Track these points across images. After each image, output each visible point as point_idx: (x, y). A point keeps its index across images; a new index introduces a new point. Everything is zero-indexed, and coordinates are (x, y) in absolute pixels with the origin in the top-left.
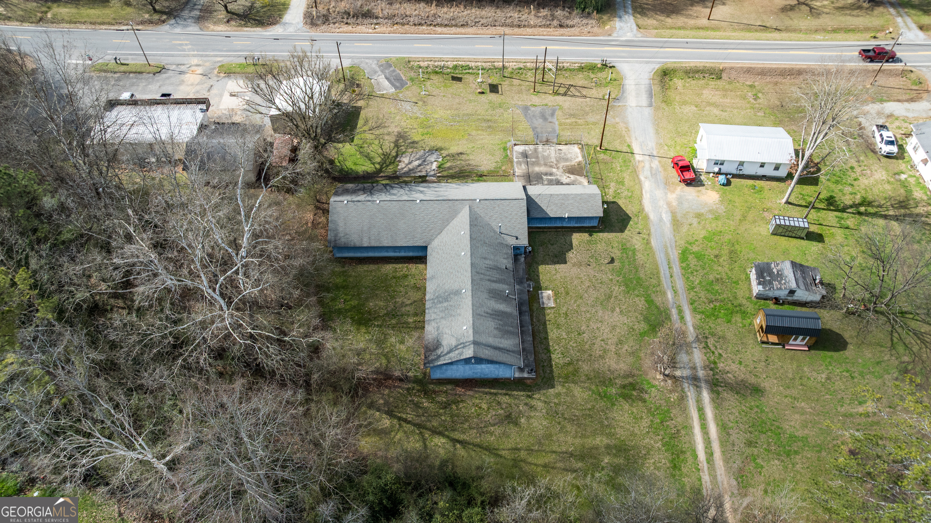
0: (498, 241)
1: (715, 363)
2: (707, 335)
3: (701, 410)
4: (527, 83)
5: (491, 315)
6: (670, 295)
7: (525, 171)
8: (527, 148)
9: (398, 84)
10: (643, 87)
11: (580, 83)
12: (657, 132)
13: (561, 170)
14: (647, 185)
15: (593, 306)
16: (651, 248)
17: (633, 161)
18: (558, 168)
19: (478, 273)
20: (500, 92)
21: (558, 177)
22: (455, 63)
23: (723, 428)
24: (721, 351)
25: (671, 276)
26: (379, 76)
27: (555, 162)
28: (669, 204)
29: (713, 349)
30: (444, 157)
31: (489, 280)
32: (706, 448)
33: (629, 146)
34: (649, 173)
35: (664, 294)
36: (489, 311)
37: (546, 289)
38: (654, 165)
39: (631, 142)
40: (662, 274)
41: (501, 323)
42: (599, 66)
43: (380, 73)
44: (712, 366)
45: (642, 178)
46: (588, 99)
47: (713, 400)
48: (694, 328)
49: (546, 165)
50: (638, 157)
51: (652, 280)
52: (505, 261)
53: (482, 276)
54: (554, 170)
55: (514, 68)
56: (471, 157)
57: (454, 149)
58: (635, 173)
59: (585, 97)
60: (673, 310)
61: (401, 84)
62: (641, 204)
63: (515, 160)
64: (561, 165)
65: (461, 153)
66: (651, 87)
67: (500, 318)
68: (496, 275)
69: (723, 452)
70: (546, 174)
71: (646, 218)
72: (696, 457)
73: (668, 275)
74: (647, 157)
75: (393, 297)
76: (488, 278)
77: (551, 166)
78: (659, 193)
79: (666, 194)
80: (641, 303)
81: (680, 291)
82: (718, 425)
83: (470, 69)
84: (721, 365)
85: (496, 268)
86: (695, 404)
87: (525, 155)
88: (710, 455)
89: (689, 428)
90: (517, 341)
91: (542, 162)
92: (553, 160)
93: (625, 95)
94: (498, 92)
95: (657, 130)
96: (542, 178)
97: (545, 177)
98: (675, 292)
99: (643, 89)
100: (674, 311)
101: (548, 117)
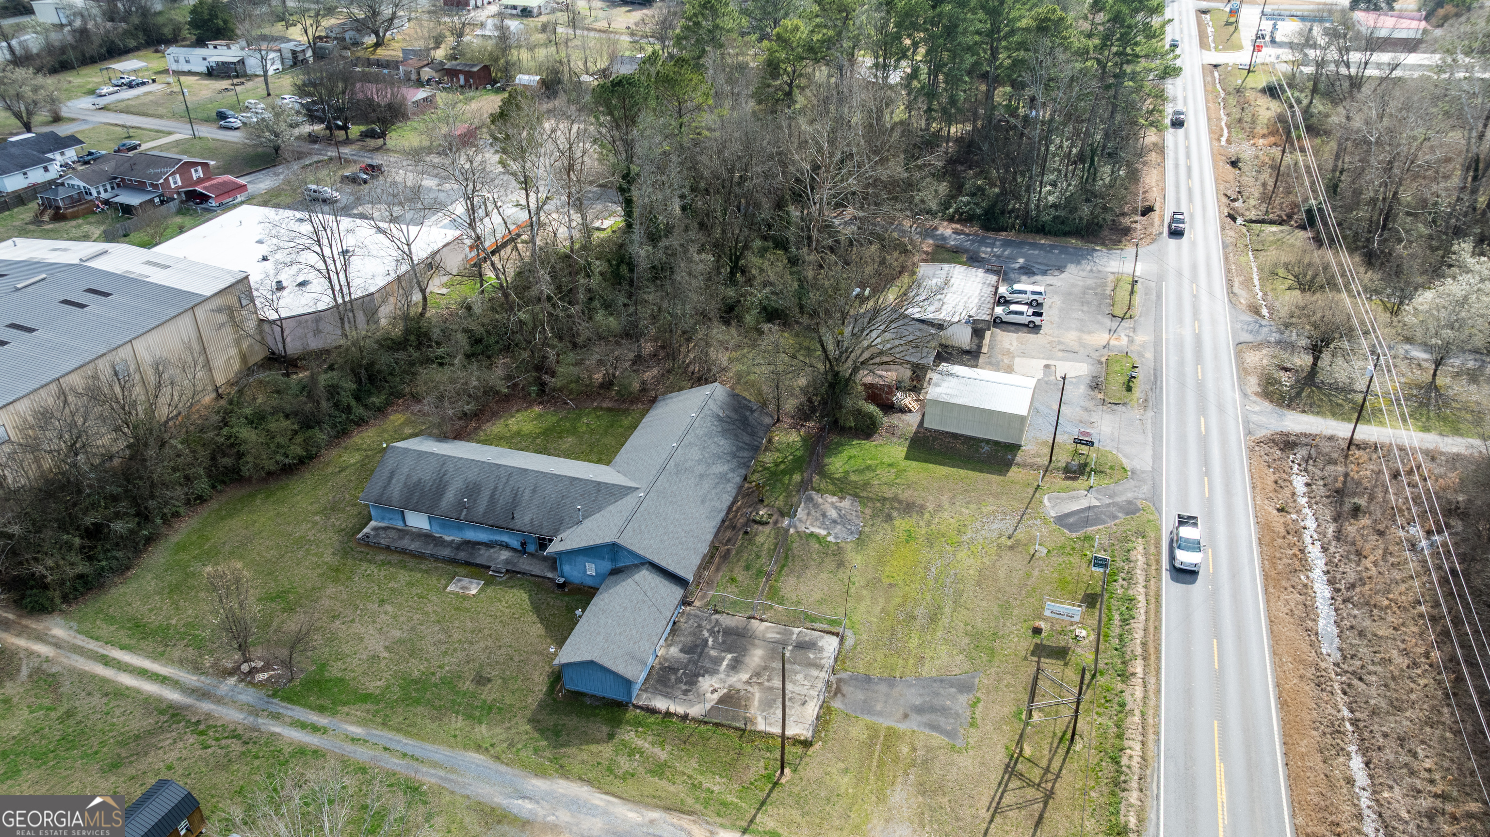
0: (567, 519)
1: (202, 733)
2: (250, 746)
3: (163, 680)
5: (441, 478)
6: (356, 730)
7: (757, 636)
8: (825, 654)
13: (739, 686)
18: (747, 683)
19: (510, 475)
20: (1034, 659)
21: (722, 676)
23: (119, 693)
24: (209, 751)
25: (385, 749)
26: (1098, 499)
27: (766, 684)
29: (223, 742)
30: (837, 544)
31: (496, 488)
32: (119, 662)
35: (363, 724)
36: (446, 478)
40: (400, 737)
41: (426, 489)
43: (1109, 501)
44: (202, 727)
45: (655, 815)
46: (986, 815)
47: (160, 700)
48: (273, 734)
49: (765, 668)
51: (401, 718)
52: (527, 519)
53: (504, 480)
54: (744, 676)
56: (824, 575)
57: (855, 558)
58: (677, 809)
59: (997, 810)
60: (326, 721)
61: (1071, 524)
63: (796, 630)
64: (756, 692)
65: (840, 565)
67: (434, 488)
68: (503, 500)
69: (94, 676)
70: (737, 661)
72: (124, 648)
73: (393, 746)
76: (501, 487)
77: (756, 675)
80: (373, 685)
81: (349, 747)
82: (128, 688)
83: (1125, 621)
84: (191, 739)
85: (515, 504)
86: (176, 678)
87: (806, 646)
88: (109, 662)
89: (159, 656)
90: (394, 503)
94: (1034, 654)
96: (729, 651)
97: (729, 656)
98: (354, 740)
100: (322, 720)
101: (926, 718)
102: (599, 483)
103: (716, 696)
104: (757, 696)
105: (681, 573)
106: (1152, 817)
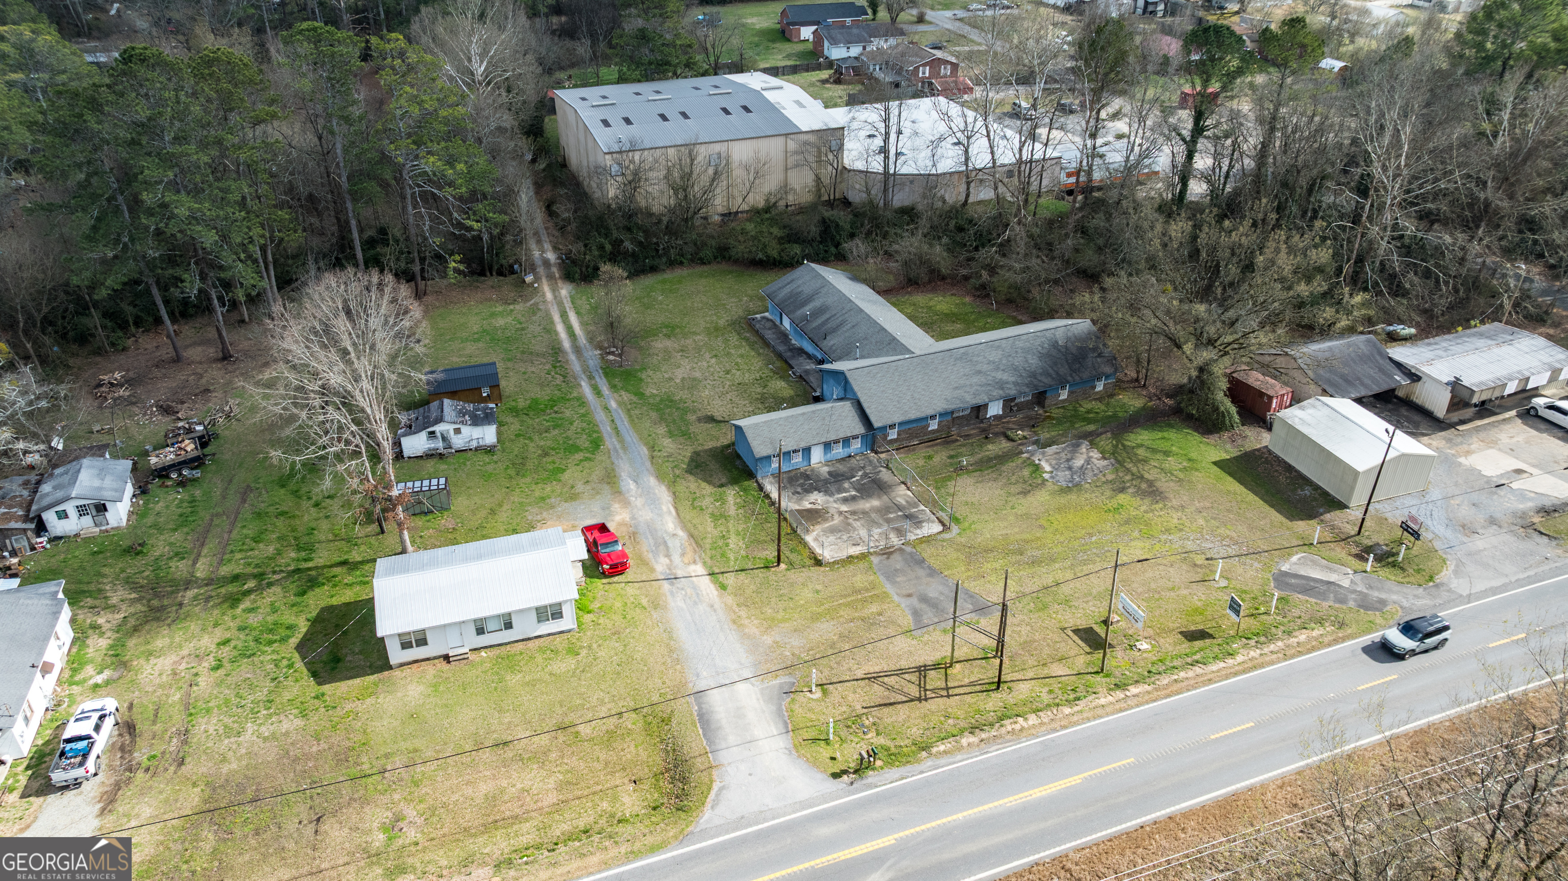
0: (853, 353)
1: (555, 367)
2: (563, 384)
3: (572, 335)
5: (813, 295)
6: (613, 404)
7: (893, 494)
8: (917, 532)
9: (1294, 581)
10: (732, 739)
11: (903, 712)
12: (669, 632)
13: (832, 511)
14: (670, 524)
16: (645, 444)
17: (708, 560)
18: (841, 513)
19: (851, 310)
21: (831, 499)
23: (549, 331)
24: (547, 376)
25: (612, 420)
26: (1353, 583)
27: (851, 520)
28: (626, 503)
29: (557, 376)
30: (1045, 481)
31: (834, 315)
32: (567, 318)
33: (723, 587)
34: (670, 544)
35: (620, 404)
36: (816, 296)
38: (664, 561)
39: (720, 596)
40: (626, 420)
41: (798, 299)
43: (1361, 588)
44: (558, 364)
45: (681, 533)
46: (860, 674)
47: (559, 343)
48: (579, 384)
49: (865, 513)
50: (699, 569)
51: (640, 412)
52: (831, 342)
53: (844, 312)
54: (844, 508)
56: (999, 492)
57: (1042, 497)
58: (696, 539)
59: (872, 678)
61: (1288, 584)
62: (674, 493)
63: (923, 508)
64: (837, 520)
65: (1023, 494)
66: (710, 742)
67: (803, 300)
68: (831, 324)
69: (550, 318)
70: (854, 498)
71: (660, 477)
72: (578, 313)
73: (617, 421)
74: (680, 573)
76: (838, 315)
77: (853, 513)
78: (645, 515)
79: (633, 518)
80: (651, 390)
81: (599, 410)
82: (555, 331)
84: (547, 367)
85: (834, 330)
86: (578, 337)
87: (913, 520)
88: (564, 316)
89: (585, 325)
91: (873, 515)
92: (857, 524)
93: (774, 708)
94: (1075, 630)
95: (671, 638)
96: (858, 490)
97: (853, 493)
98: (606, 409)
99: (729, 736)
100: (606, 391)
101: (921, 606)
102: (894, 339)
103: (810, 506)
104: (834, 522)
105: (873, 419)
106: (959, 757)
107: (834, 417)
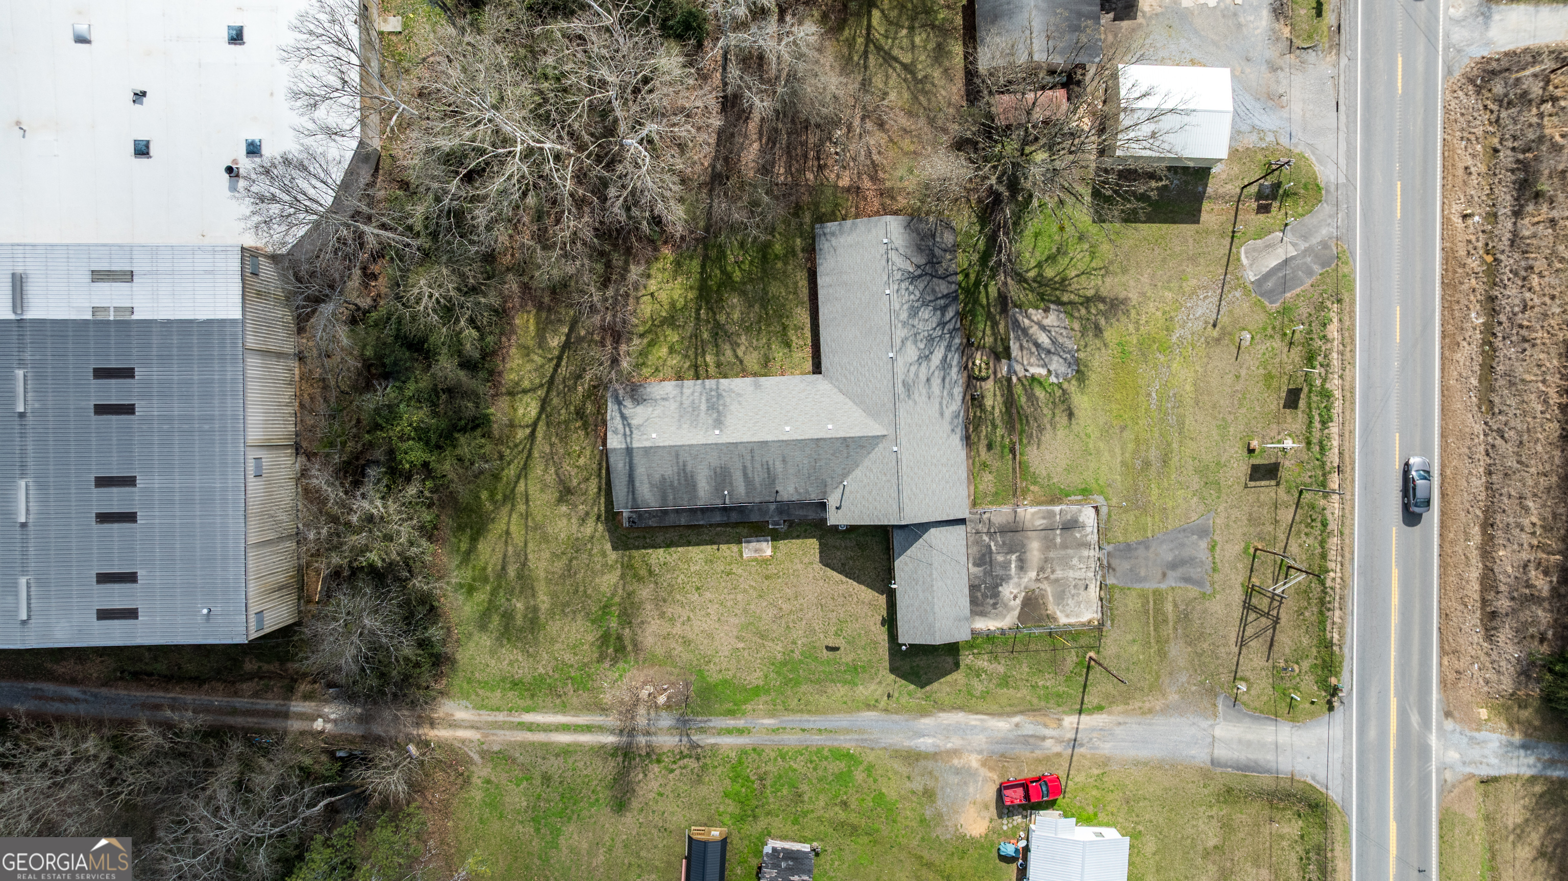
0: (829, 481)
1: (658, 761)
2: (703, 760)
3: (588, 729)
4: (1282, 537)
5: (684, 470)
6: (770, 722)
7: (1028, 525)
8: (1089, 530)
9: (1270, 284)
10: (1270, 757)
11: (1281, 638)
12: (1137, 763)
13: (1033, 586)
14: (1002, 726)
15: (745, 611)
16: (858, 710)
17: (1060, 709)
18: (1037, 580)
19: (752, 451)
20: (1252, 484)
21: (1016, 580)
22: (1337, 394)
23: (566, 751)
24: (677, 772)
25: (803, 730)
26: (1294, 245)
27: (1052, 577)
28: (955, 752)
29: (681, 763)
30: (1060, 386)
31: (745, 468)
32: (538, 725)
33: (1099, 709)
34: (1030, 733)
35: (772, 714)
36: (689, 468)
37: (774, 548)
38: (1048, 743)
39: (1110, 713)
40: (806, 717)
41: (676, 483)
42: (1333, 681)
43: (1303, 246)
44: (654, 757)
45: (1017, 719)
46: (1236, 650)
47: (603, 746)
48: (713, 745)
49: (1046, 560)
50: (1070, 721)
51: (796, 700)
52: (791, 490)
53: (749, 458)
54: (1032, 574)
55: (1328, 513)
56: (1061, 433)
57: (1082, 402)
58: (1030, 710)
59: (1242, 643)
60: (742, 722)
61: (1272, 291)
62: (953, 708)
63: (1057, 509)
64: (1046, 586)
65: (1071, 415)
66: (1268, 771)
67: (683, 481)
68: (758, 478)
69: (532, 744)
70: (1021, 560)
71: (924, 713)
72: (528, 710)
73: (806, 726)
74: (1072, 735)
75: (748, 330)
76: (749, 464)
77: (1041, 569)
78: (980, 740)
79: (980, 752)
80: (755, 678)
81: (776, 738)
82: (569, 745)
83: (1324, 423)
84: (656, 768)
85: (771, 478)
86: (597, 724)
87: (1070, 525)
88: (530, 727)
89: (564, 708)
90: (653, 504)
91: (1052, 554)
92: (1059, 574)
93: (1247, 719)
94: (1252, 479)
95: (1146, 764)
96: (1011, 552)
97: (1014, 557)
98: (775, 731)
99: (1267, 758)
100: (741, 723)
101: (1180, 572)
103: (1018, 601)
104: (1049, 590)
105: (960, 516)
106: (1349, 630)
107: (944, 551)
